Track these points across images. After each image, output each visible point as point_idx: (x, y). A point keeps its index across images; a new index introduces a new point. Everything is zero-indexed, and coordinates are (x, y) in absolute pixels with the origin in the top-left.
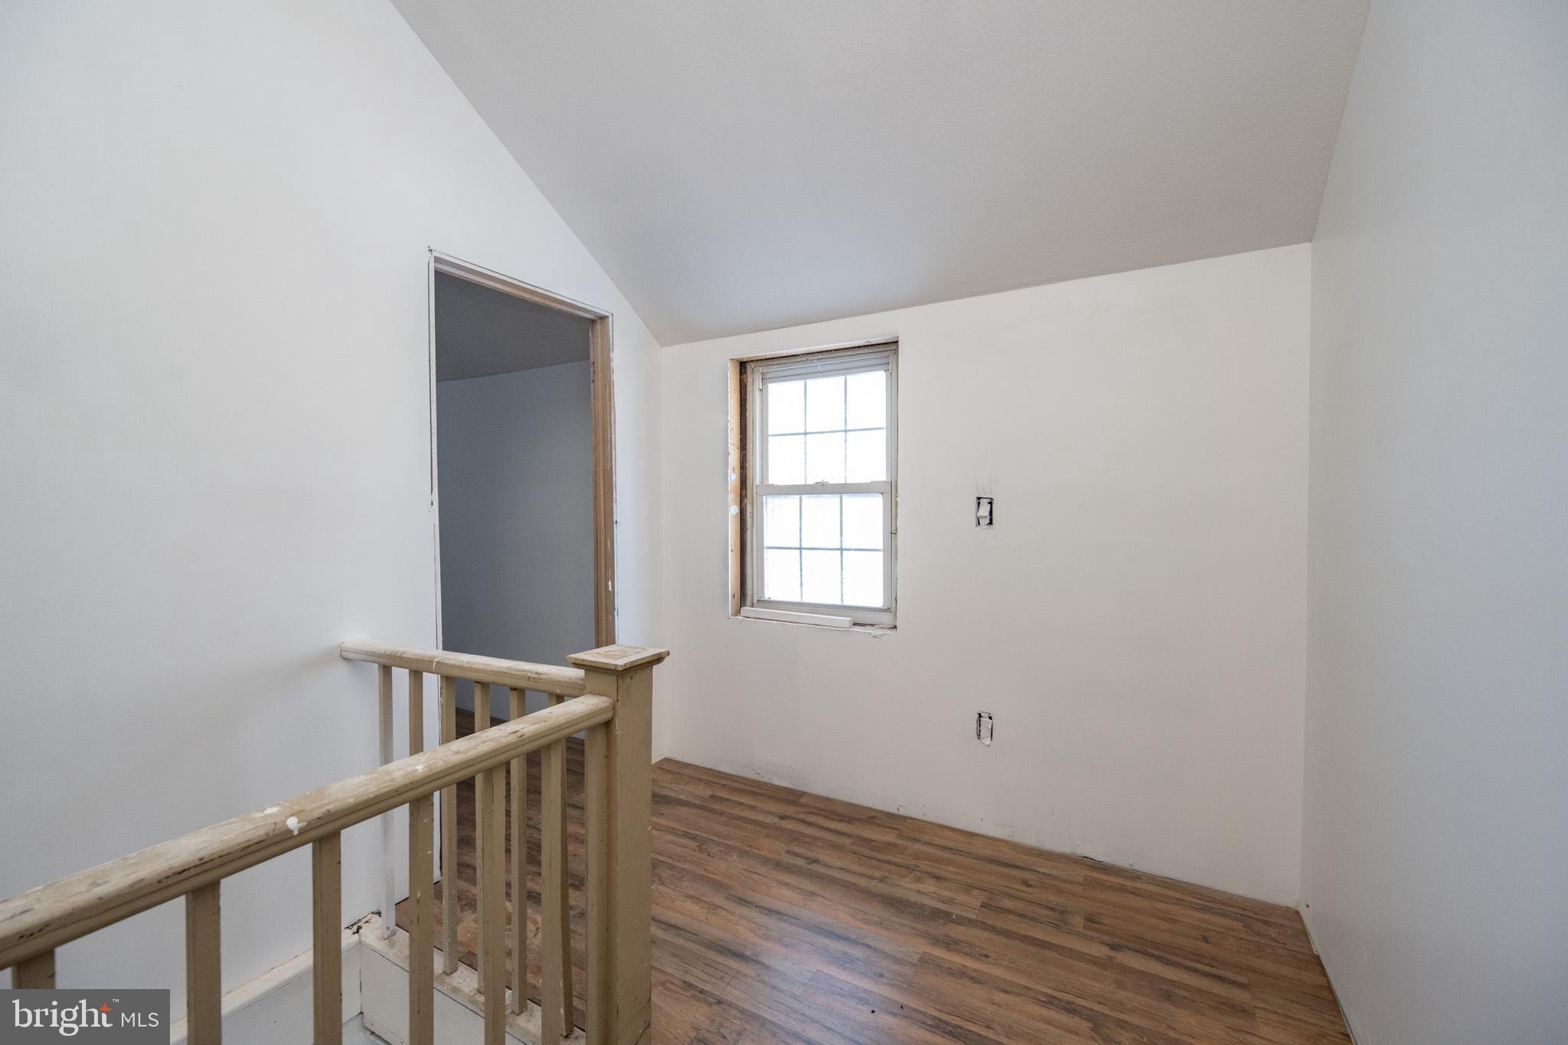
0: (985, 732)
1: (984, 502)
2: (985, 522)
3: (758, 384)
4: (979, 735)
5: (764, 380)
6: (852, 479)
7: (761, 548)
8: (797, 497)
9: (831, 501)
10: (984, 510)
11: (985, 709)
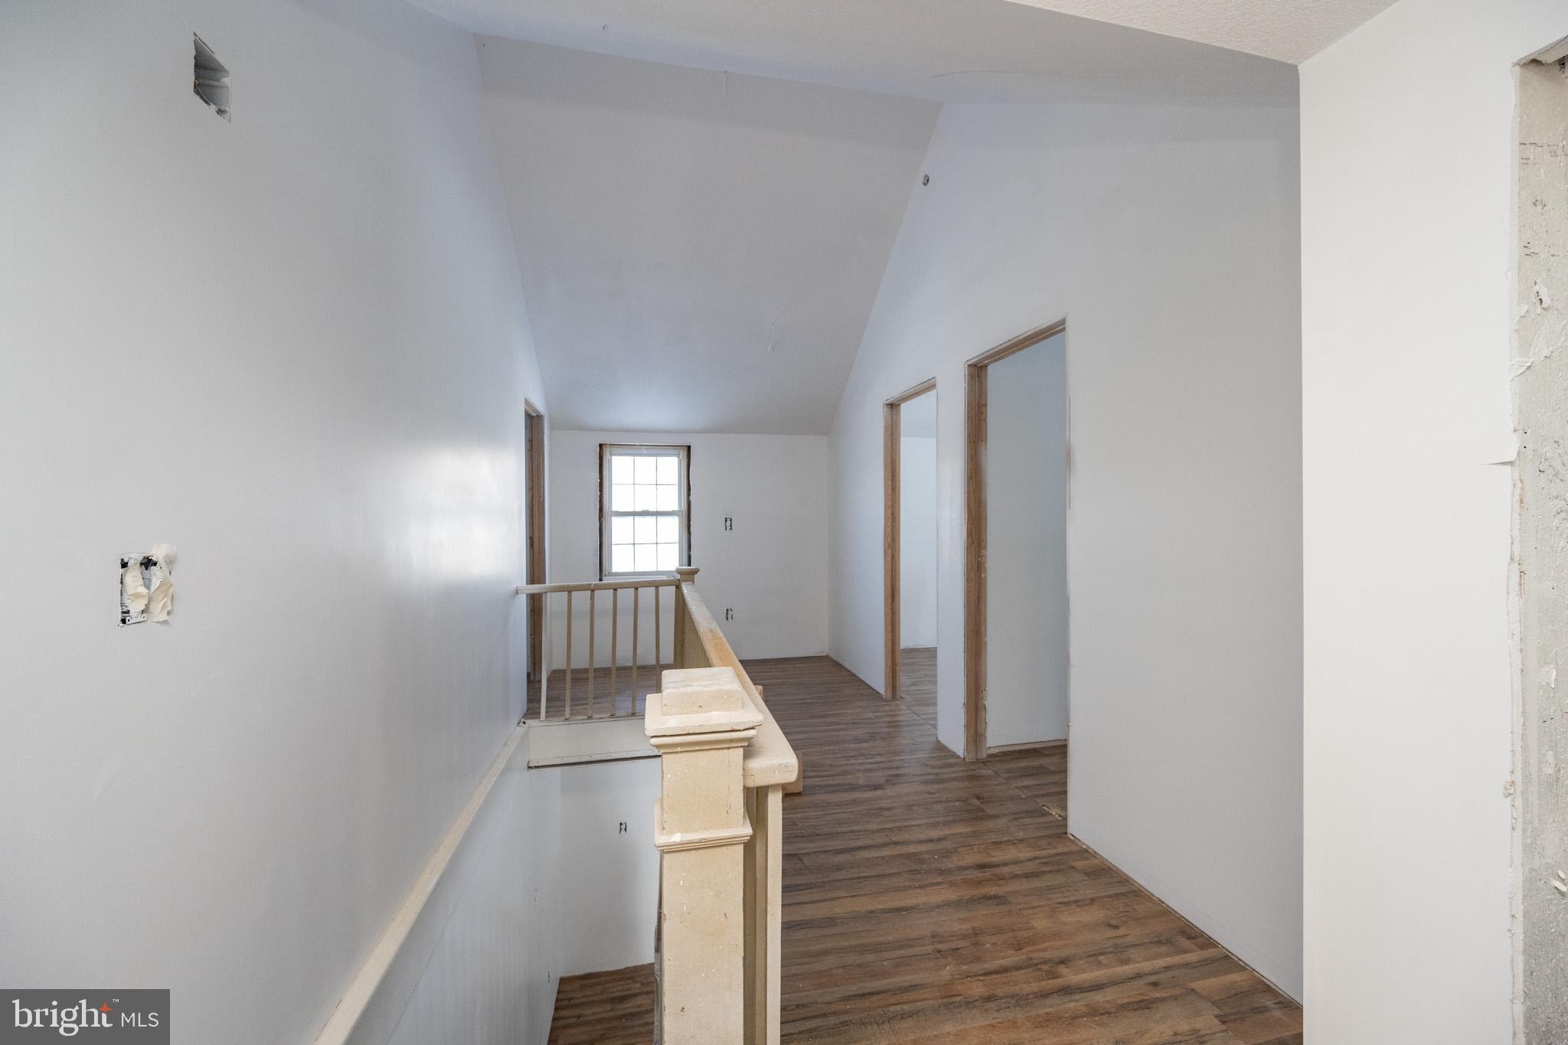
0: (729, 616)
1: (728, 520)
2: (729, 528)
3: (608, 457)
4: (727, 619)
5: (611, 454)
6: (661, 509)
7: (611, 545)
8: (632, 517)
9: (652, 519)
10: (728, 523)
11: (729, 608)
